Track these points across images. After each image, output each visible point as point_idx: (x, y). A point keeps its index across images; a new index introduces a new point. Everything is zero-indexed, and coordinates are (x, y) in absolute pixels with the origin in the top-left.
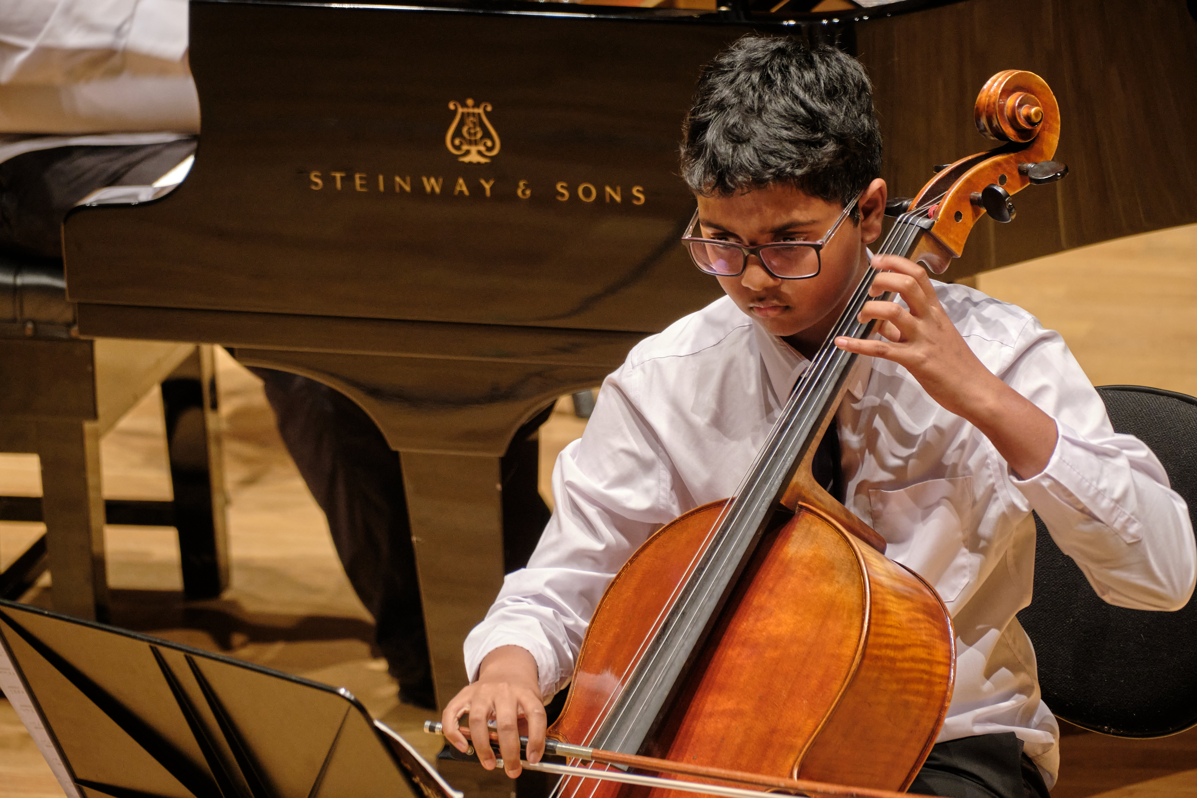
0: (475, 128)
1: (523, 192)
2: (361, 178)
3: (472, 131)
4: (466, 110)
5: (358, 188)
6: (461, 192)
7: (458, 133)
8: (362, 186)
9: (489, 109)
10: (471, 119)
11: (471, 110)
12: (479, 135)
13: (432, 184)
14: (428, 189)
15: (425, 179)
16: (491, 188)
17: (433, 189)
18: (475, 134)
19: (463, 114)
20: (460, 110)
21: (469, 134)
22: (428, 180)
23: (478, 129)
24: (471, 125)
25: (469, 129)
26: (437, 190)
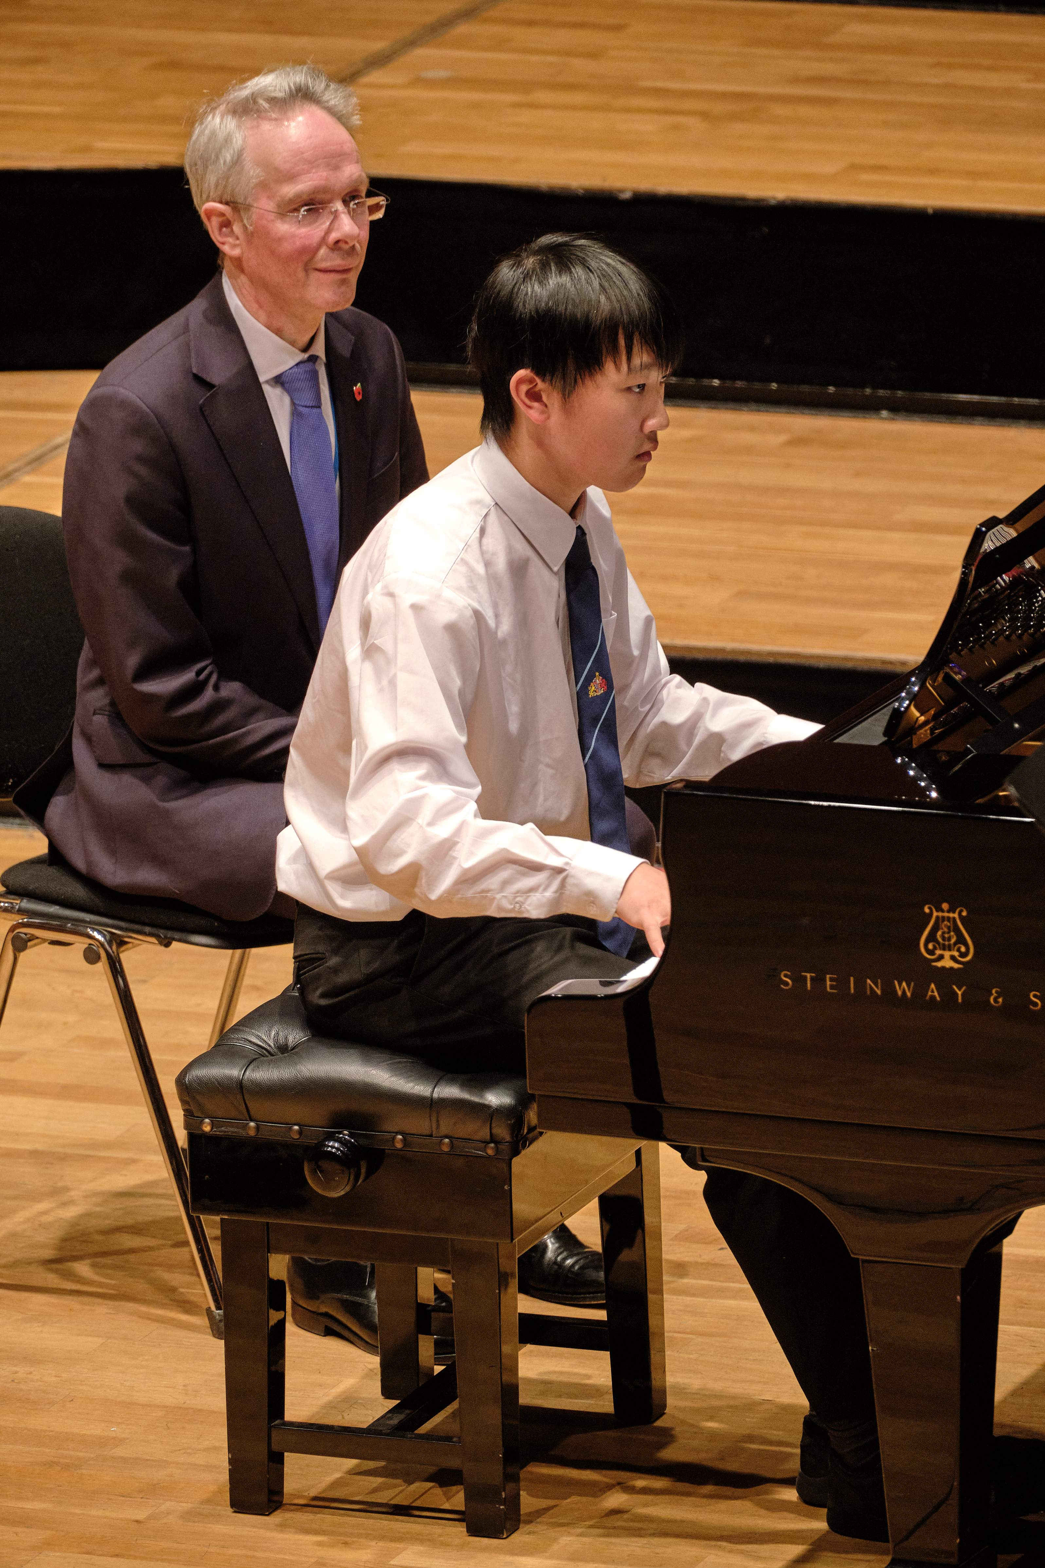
0: (949, 933)
1: (995, 1000)
2: (831, 980)
3: (946, 936)
4: (940, 914)
5: (828, 989)
6: (933, 998)
7: (932, 938)
8: (832, 987)
9: (964, 914)
10: (946, 922)
11: (946, 914)
12: (953, 941)
13: (903, 988)
14: (900, 993)
15: (896, 982)
16: (963, 995)
17: (904, 992)
18: (949, 939)
19: (937, 917)
20: (935, 914)
21: (944, 939)
22: (900, 985)
23: (952, 933)
24: (946, 930)
25: (944, 933)
26: (909, 994)
